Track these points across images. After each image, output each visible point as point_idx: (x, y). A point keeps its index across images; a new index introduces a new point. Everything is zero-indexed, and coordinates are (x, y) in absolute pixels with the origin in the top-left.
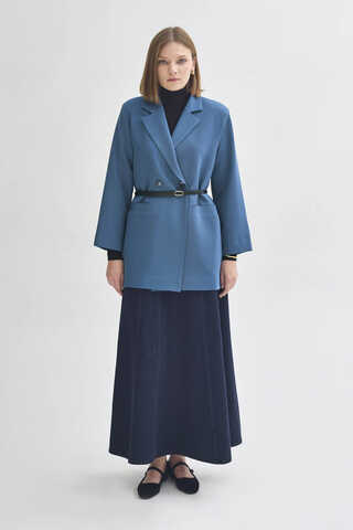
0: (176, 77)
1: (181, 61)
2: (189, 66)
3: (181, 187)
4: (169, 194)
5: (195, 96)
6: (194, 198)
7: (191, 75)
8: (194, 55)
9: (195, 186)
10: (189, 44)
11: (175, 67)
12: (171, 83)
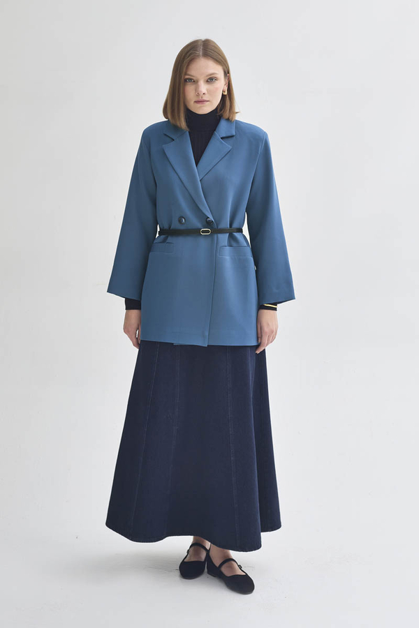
0: (205, 98)
1: (211, 79)
2: (221, 85)
3: (208, 224)
4: (195, 232)
5: (228, 119)
6: (224, 238)
7: (223, 96)
8: (227, 73)
9: (225, 223)
10: (221, 60)
11: (203, 88)
12: (199, 105)
